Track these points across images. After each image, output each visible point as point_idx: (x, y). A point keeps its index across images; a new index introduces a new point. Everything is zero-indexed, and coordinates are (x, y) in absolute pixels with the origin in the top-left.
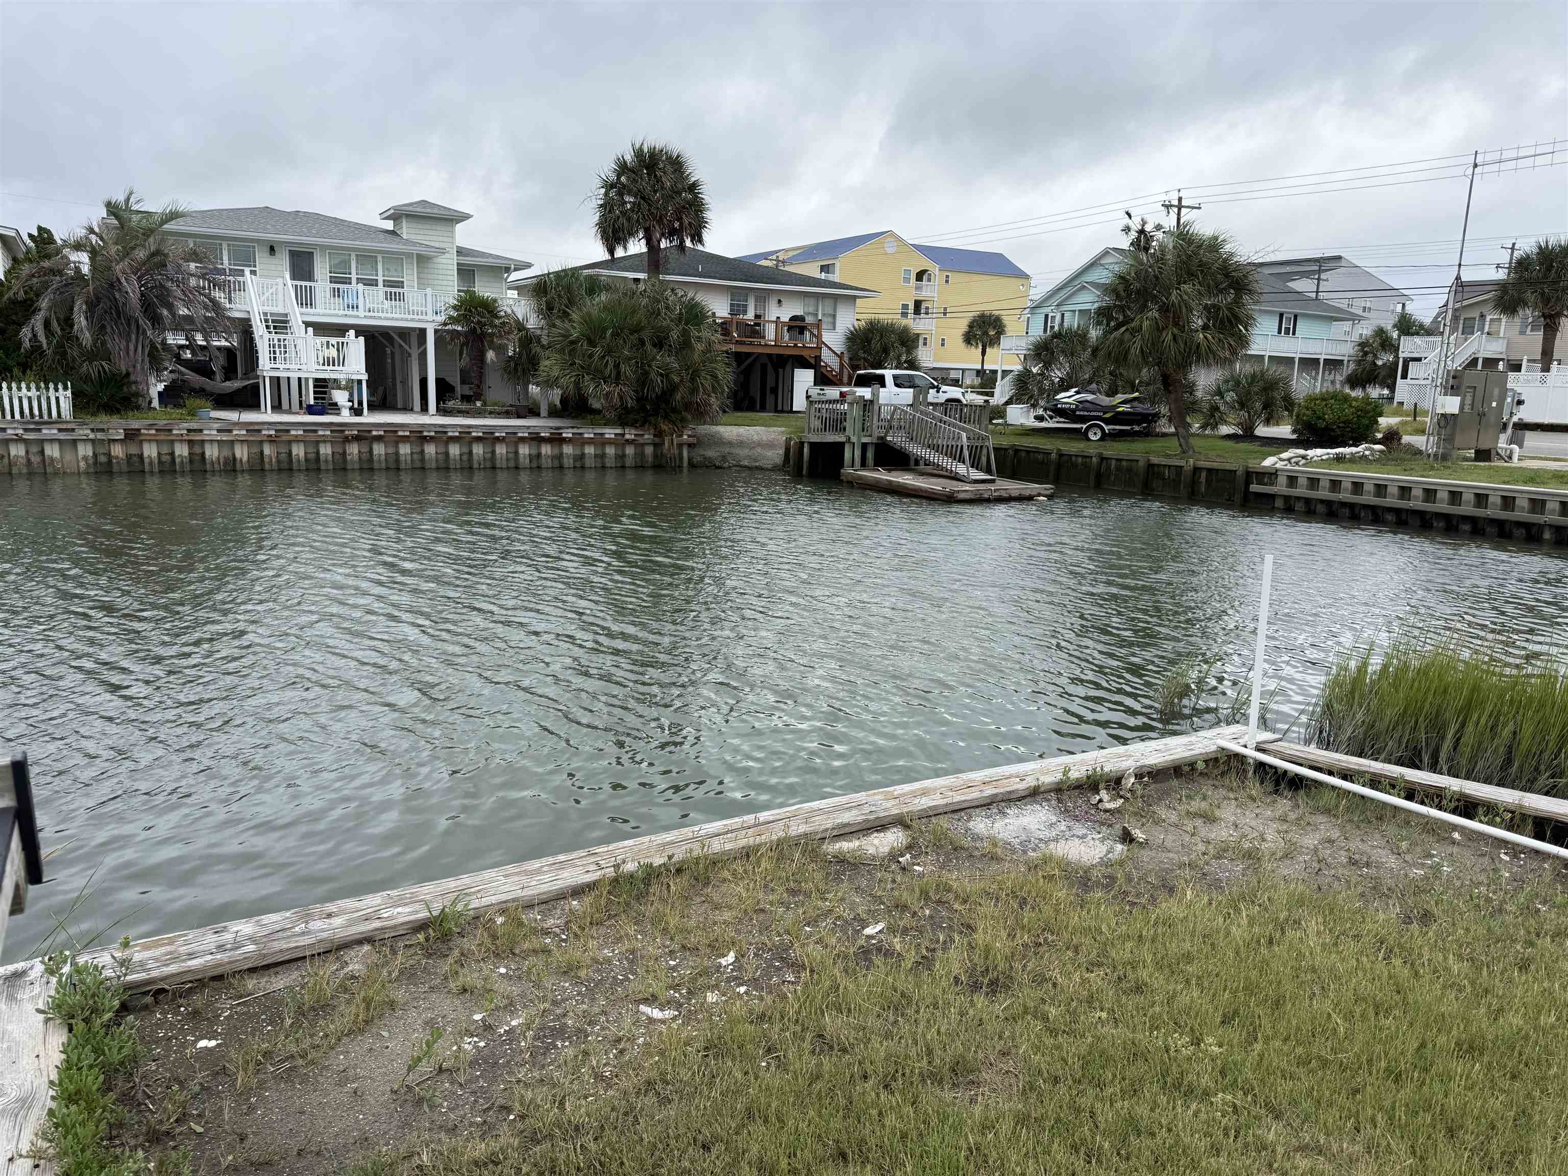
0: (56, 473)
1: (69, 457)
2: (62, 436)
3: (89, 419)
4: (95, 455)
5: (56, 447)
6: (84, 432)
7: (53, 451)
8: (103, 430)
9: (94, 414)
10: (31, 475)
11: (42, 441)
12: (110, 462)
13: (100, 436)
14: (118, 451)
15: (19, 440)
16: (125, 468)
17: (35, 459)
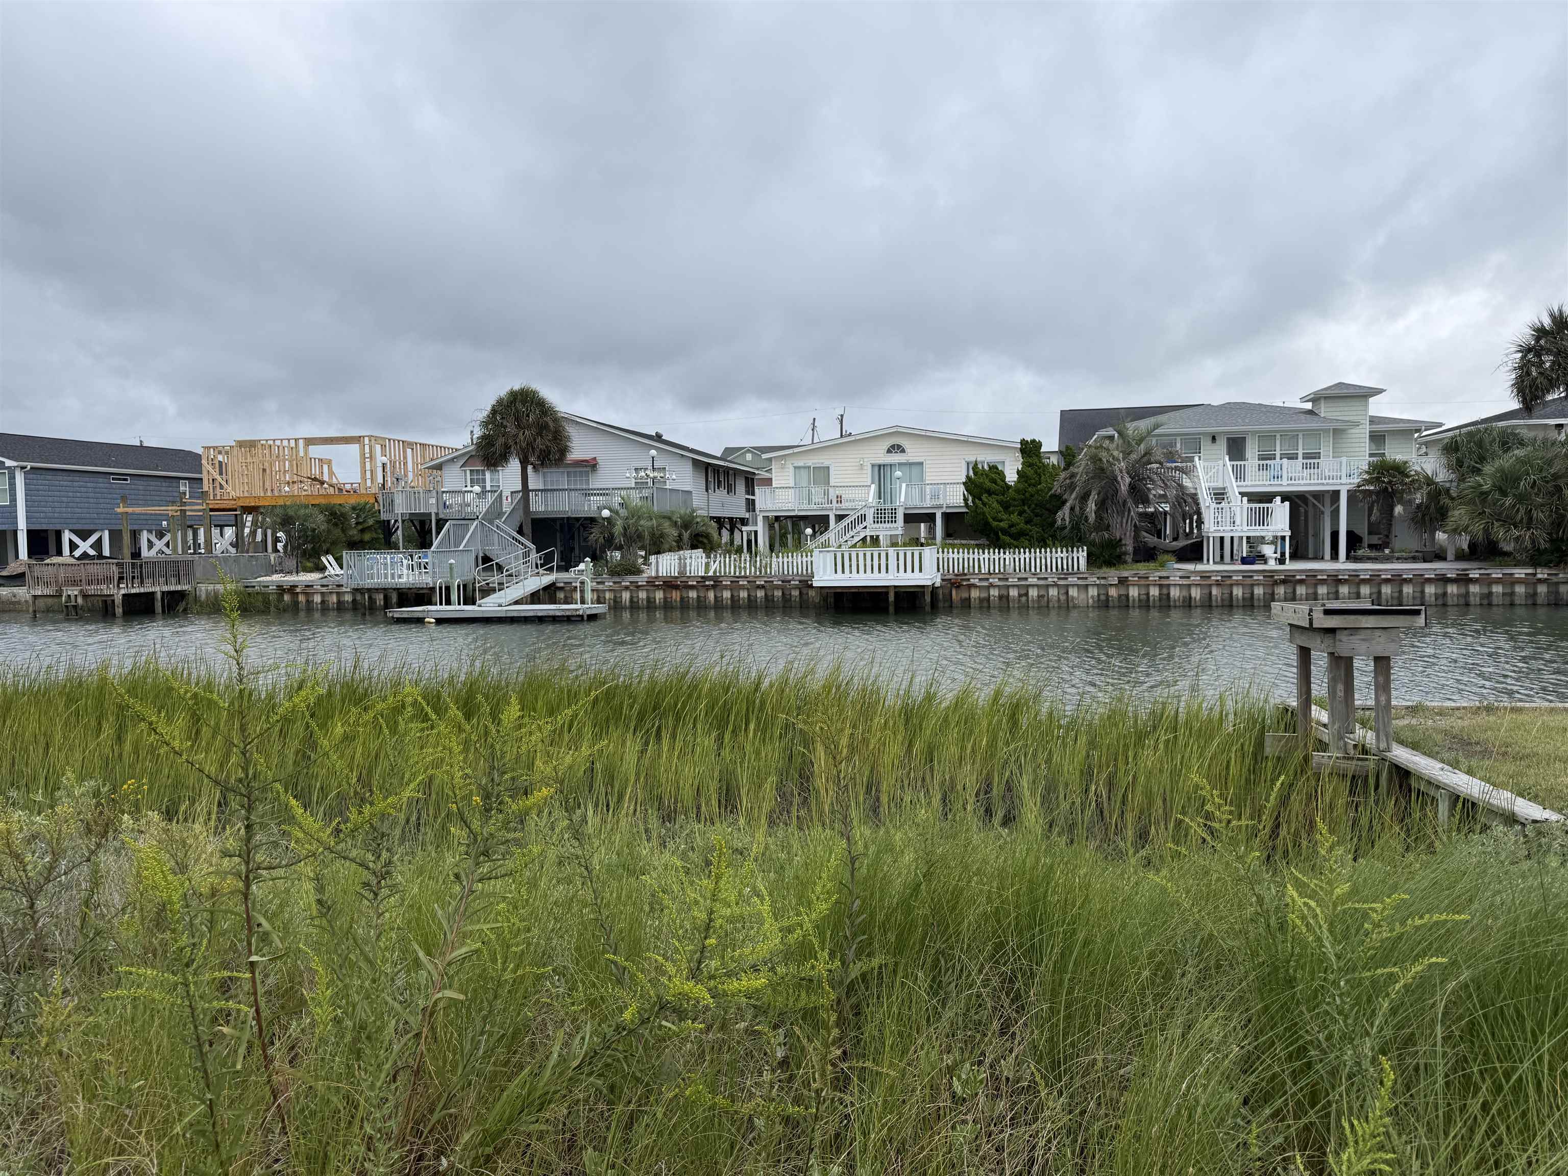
0: (1075, 607)
1: (1083, 596)
2: (1080, 582)
3: (1096, 571)
4: (1099, 595)
5: (1076, 589)
6: (1093, 580)
7: (1073, 592)
8: (1104, 578)
9: (1100, 567)
10: (1059, 607)
11: (1067, 586)
12: (1107, 600)
13: (1103, 582)
14: (1113, 592)
15: (1055, 585)
16: (1116, 604)
17: (1063, 598)
